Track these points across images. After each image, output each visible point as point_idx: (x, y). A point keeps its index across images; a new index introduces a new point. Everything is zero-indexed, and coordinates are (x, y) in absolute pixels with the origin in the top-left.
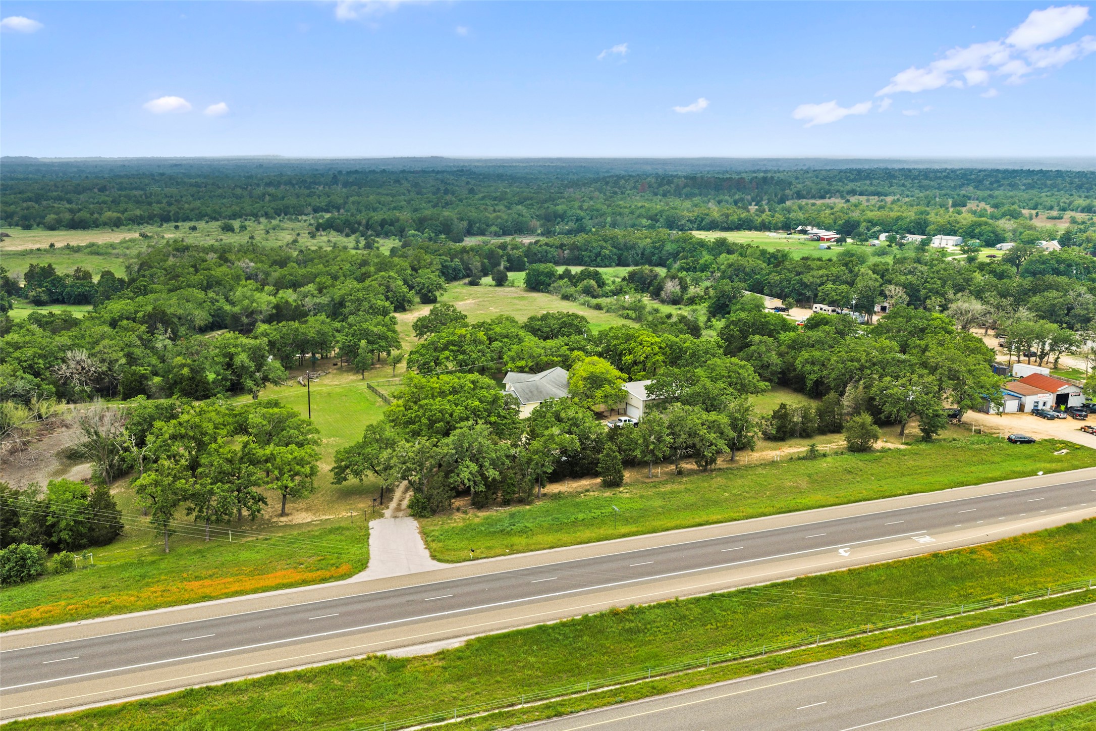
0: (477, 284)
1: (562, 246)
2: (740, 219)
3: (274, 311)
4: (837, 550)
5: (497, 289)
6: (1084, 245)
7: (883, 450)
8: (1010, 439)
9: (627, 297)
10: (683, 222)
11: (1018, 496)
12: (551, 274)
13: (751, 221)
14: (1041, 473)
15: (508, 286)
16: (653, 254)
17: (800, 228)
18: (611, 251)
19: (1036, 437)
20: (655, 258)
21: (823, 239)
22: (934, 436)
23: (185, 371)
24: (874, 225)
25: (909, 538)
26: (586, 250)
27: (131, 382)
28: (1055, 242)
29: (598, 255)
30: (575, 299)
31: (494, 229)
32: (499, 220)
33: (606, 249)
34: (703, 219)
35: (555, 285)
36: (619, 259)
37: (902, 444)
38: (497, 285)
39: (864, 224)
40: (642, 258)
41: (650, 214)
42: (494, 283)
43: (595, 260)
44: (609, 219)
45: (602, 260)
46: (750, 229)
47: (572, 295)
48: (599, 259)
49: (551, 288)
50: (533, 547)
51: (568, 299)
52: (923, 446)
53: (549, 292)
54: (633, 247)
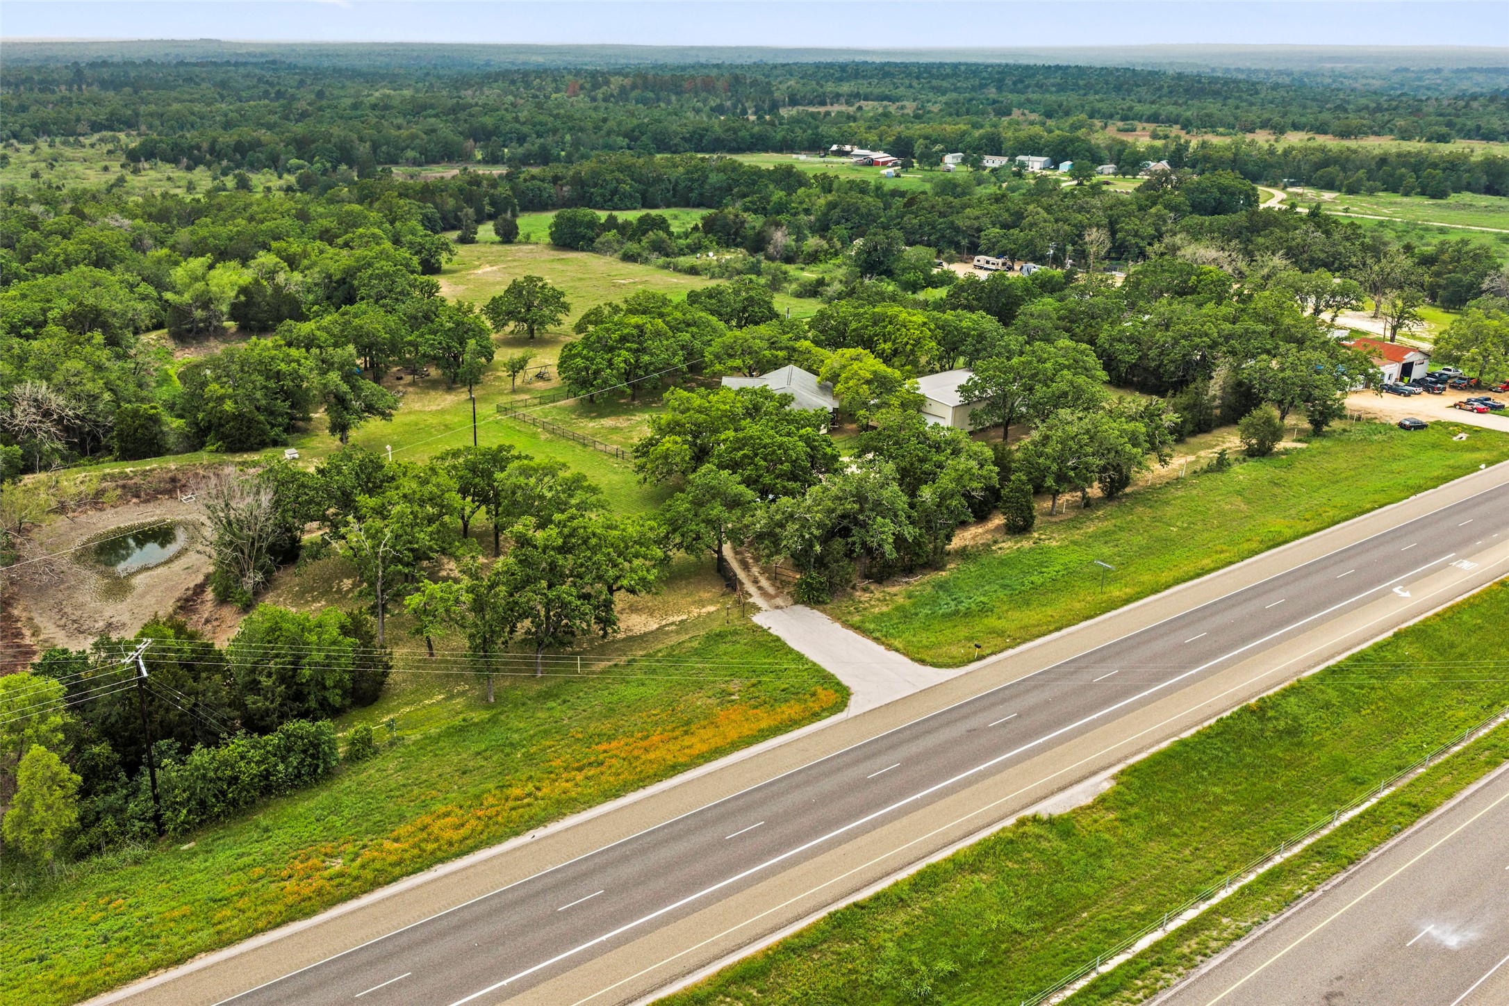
0: (472, 241)
1: (556, 180)
2: (752, 136)
3: (242, 298)
4: (1388, 591)
5: (507, 247)
6: (1199, 166)
7: (1286, 452)
8: (1402, 426)
9: (711, 254)
10: (676, 140)
11: (1490, 499)
12: (592, 224)
13: (768, 138)
14: (1483, 466)
15: (520, 243)
16: (691, 190)
17: (835, 147)
18: (631, 186)
19: (1424, 420)
20: (694, 195)
21: (877, 164)
22: (1325, 428)
23: (228, 406)
24: (935, 142)
25: (1445, 565)
26: (595, 185)
27: (136, 430)
28: (1164, 162)
29: (614, 192)
30: (646, 261)
31: (410, 154)
32: (418, 141)
33: (624, 182)
34: (702, 137)
35: (601, 239)
36: (644, 195)
37: (1294, 441)
38: (504, 242)
39: (921, 141)
40: (674, 196)
41: (623, 129)
42: (498, 238)
43: (611, 200)
44: (568, 137)
45: (621, 200)
46: (766, 151)
47: (639, 255)
48: (616, 199)
49: (596, 244)
50: (1035, 631)
51: (635, 261)
52: (1316, 444)
53: (594, 250)
54: (658, 179)
